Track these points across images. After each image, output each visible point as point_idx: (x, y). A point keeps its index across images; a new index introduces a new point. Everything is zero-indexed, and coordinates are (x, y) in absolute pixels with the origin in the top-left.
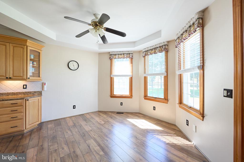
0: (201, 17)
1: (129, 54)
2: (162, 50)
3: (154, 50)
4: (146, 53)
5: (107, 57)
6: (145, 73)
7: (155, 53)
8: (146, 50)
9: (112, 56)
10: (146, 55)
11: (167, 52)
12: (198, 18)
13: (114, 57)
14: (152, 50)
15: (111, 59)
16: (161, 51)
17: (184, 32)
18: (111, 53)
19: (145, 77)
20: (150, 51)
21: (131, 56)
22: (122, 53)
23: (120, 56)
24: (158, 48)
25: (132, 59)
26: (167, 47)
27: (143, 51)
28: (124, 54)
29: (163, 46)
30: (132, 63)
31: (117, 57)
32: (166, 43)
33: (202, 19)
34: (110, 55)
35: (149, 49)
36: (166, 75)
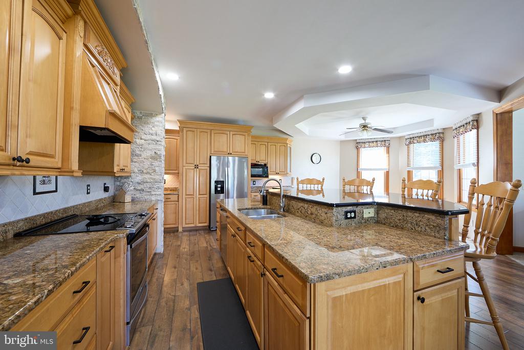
0: (476, 119)
1: (385, 141)
2: (435, 139)
3: (424, 138)
4: (412, 141)
5: (353, 145)
6: (408, 165)
7: (425, 141)
8: (411, 136)
9: (358, 145)
10: (410, 143)
11: (442, 140)
12: (473, 120)
13: (363, 145)
14: (420, 137)
15: (357, 148)
16: (433, 140)
17: (461, 126)
18: (358, 141)
19: (408, 171)
20: (417, 139)
21: (387, 145)
22: (375, 140)
23: (371, 144)
24: (429, 135)
25: (388, 148)
26: (441, 135)
27: (406, 138)
28: (377, 141)
29: (436, 134)
30: (388, 152)
31: (366, 145)
32: (440, 131)
33: (477, 121)
34: (357, 143)
35: (416, 135)
36: (441, 169)
